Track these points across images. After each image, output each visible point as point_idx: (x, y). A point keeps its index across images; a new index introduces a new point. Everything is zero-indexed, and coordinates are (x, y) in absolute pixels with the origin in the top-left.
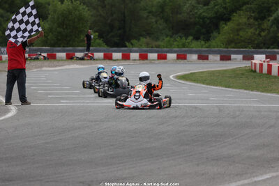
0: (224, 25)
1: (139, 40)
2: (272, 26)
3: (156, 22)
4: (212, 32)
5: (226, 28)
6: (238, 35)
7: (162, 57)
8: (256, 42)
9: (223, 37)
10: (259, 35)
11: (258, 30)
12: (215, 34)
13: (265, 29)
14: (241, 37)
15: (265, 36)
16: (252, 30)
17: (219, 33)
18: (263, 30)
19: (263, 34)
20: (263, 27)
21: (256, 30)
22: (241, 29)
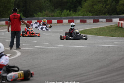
0: (84, 3)
1: (42, 13)
2: (112, 2)
3: (45, 2)
4: (78, 7)
5: (86, 4)
6: (93, 8)
7: (60, 22)
8: (104, 12)
9: (84, 9)
10: (105, 7)
11: (105, 4)
12: (79, 8)
13: (108, 4)
14: (95, 9)
15: (109, 8)
16: (101, 5)
17: (82, 7)
18: (107, 5)
19: (108, 7)
20: (107, 3)
21: (103, 4)
22: (94, 4)
